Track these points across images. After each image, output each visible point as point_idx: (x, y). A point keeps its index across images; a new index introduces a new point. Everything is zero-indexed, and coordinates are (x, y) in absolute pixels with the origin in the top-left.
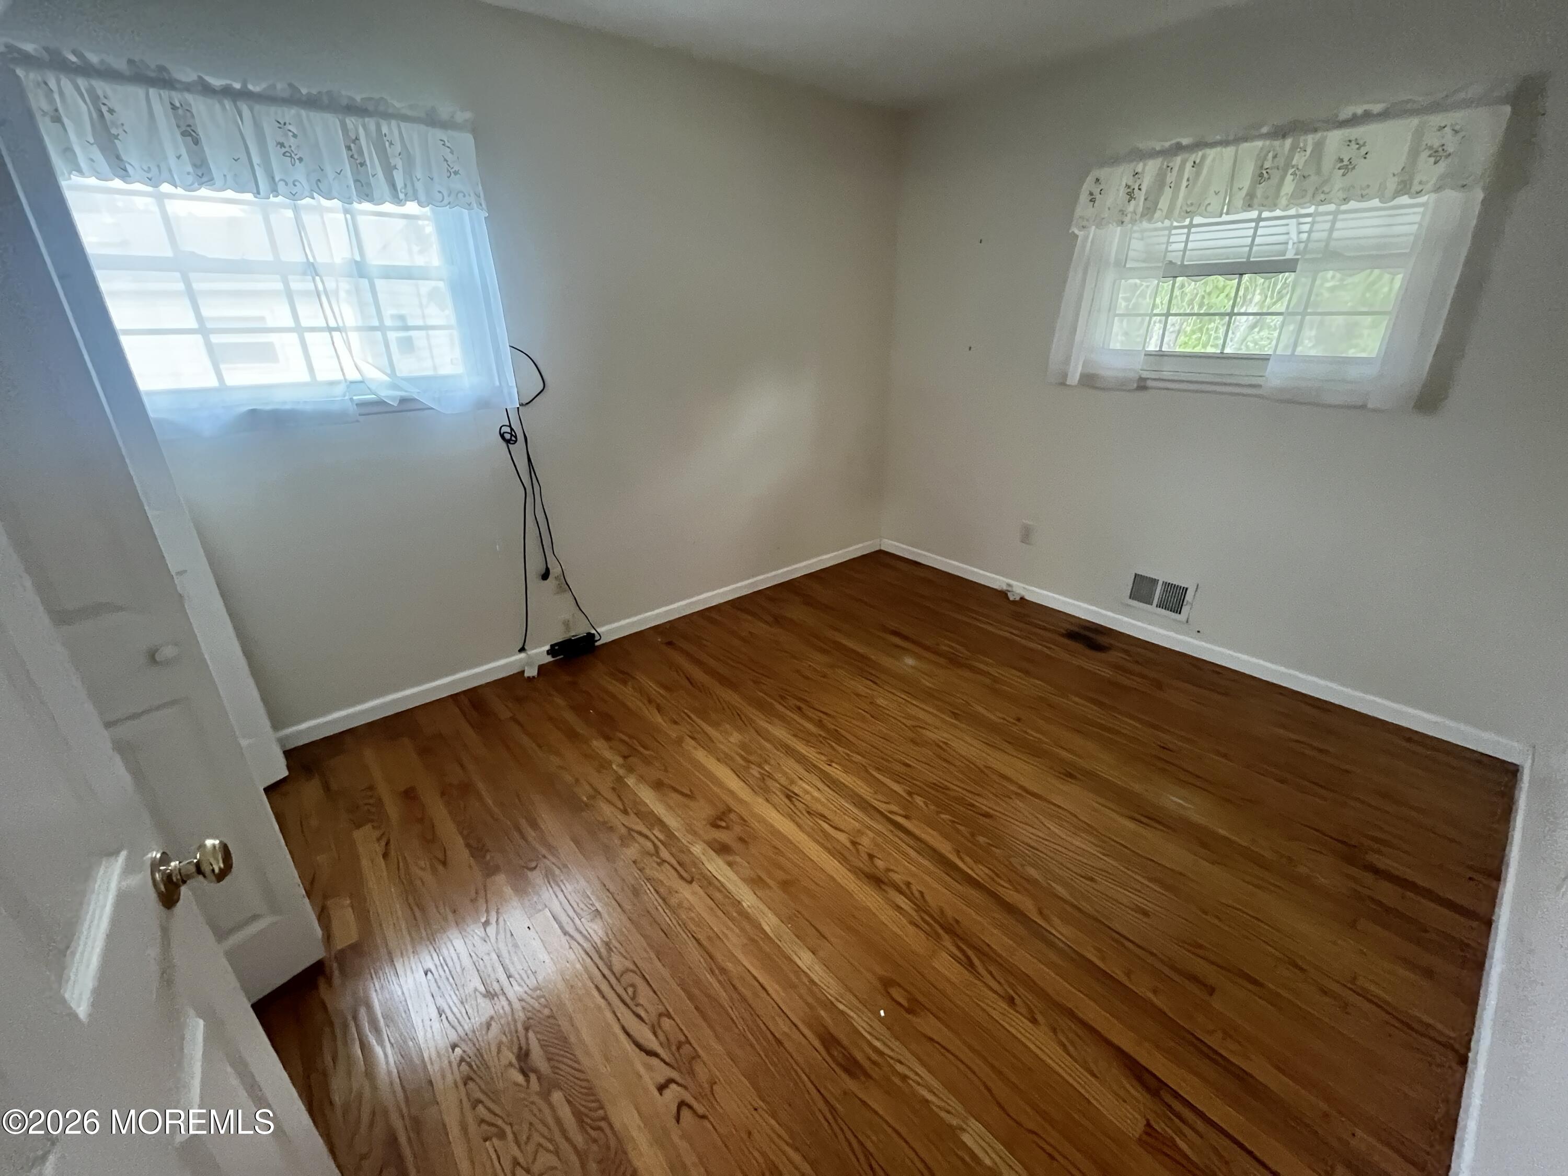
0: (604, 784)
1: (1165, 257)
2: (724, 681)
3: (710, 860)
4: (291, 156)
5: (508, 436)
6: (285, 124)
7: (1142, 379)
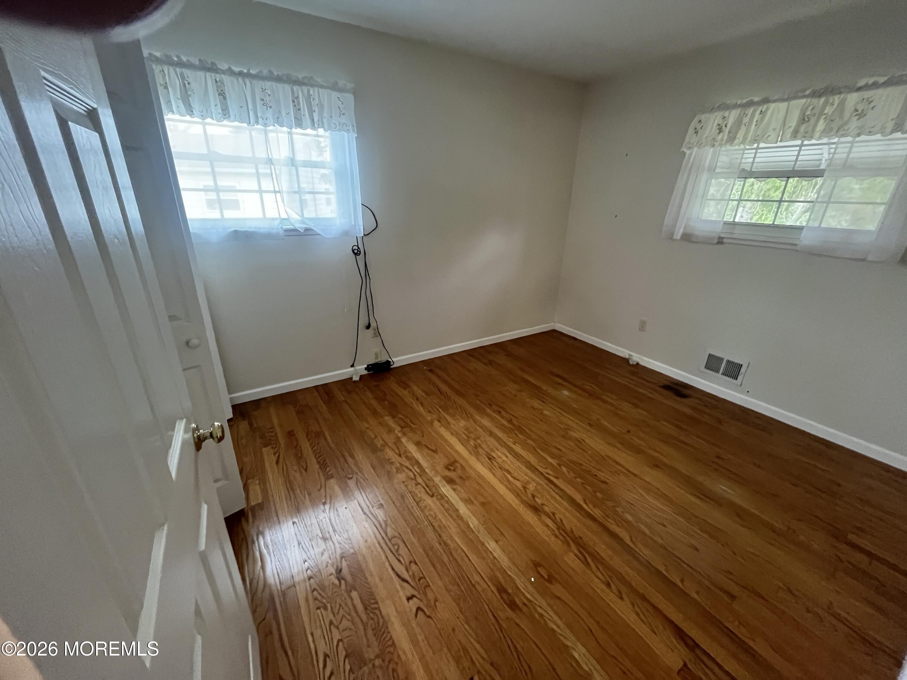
0: (390, 439)
1: (740, 166)
2: (458, 393)
3: (444, 486)
4: (266, 106)
5: (356, 251)
6: (265, 89)
7: (720, 238)
